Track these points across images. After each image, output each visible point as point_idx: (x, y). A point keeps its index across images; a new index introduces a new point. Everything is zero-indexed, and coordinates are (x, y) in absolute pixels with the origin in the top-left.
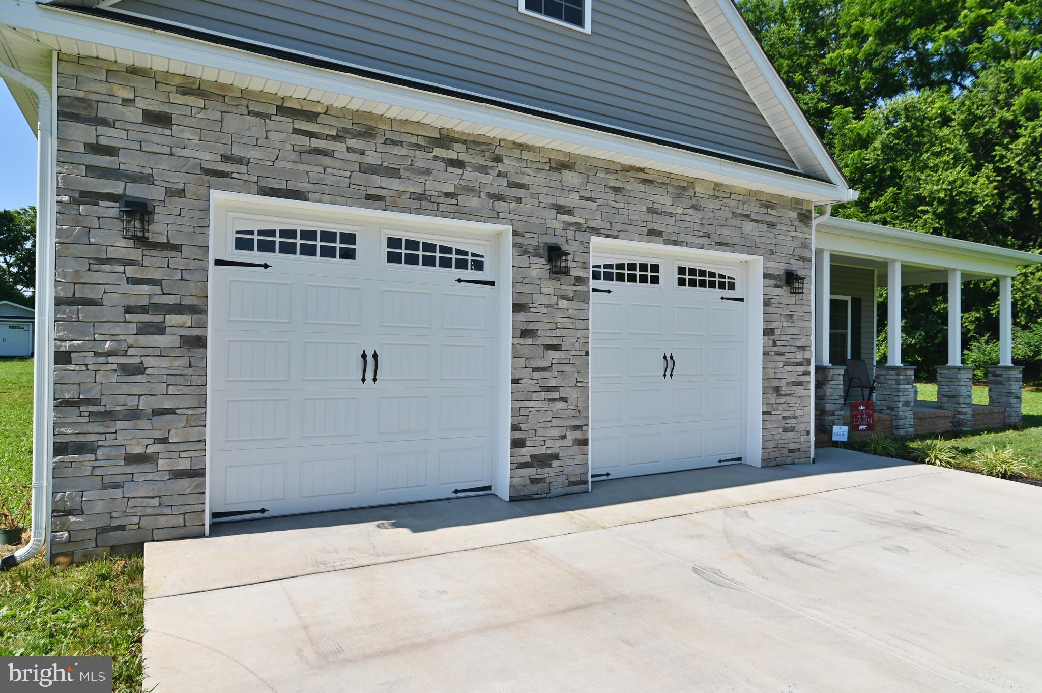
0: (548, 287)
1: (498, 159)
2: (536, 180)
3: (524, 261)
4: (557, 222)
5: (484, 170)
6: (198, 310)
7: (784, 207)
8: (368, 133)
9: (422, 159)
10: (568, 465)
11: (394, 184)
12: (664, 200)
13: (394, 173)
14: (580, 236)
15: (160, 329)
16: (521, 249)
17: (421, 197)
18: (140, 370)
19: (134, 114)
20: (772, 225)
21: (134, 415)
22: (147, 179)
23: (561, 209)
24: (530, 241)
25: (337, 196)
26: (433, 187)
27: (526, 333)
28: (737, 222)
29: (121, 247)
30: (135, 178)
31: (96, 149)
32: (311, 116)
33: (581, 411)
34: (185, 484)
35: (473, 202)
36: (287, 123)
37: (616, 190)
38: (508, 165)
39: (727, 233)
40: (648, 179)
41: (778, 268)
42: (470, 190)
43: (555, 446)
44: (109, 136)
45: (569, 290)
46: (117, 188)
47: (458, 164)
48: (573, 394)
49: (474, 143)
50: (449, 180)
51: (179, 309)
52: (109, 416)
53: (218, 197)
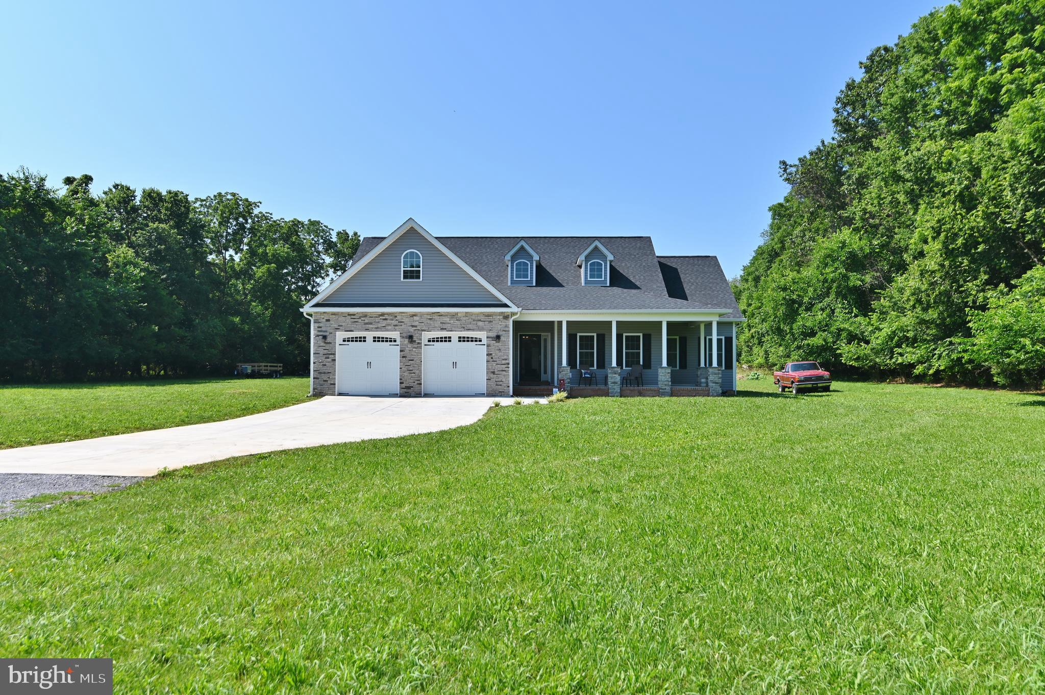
0: (410, 346)
1: (396, 317)
2: (405, 320)
3: (403, 340)
4: (412, 329)
5: (392, 320)
6: (334, 354)
7: (496, 315)
8: (366, 316)
9: (377, 320)
10: (416, 388)
11: (371, 326)
12: (447, 319)
13: (371, 324)
14: (419, 332)
15: (328, 358)
16: (402, 337)
17: (377, 328)
18: (325, 365)
19: (324, 320)
20: (491, 322)
21: (325, 373)
22: (326, 331)
23: (413, 326)
24: (404, 335)
25: (361, 330)
26: (379, 325)
27: (403, 357)
28: (475, 322)
29: (322, 344)
30: (324, 332)
31: (319, 327)
32: (354, 315)
33: (420, 376)
34: (332, 386)
35: (390, 327)
36: (349, 317)
37: (430, 319)
38: (399, 317)
39: (470, 326)
40: (440, 315)
41: (493, 334)
42: (389, 325)
43: (412, 385)
44: (321, 325)
45: (416, 346)
46: (322, 333)
47: (386, 319)
48: (417, 372)
49: (389, 314)
50: (384, 323)
51: (331, 354)
52: (321, 373)
53: (338, 333)
